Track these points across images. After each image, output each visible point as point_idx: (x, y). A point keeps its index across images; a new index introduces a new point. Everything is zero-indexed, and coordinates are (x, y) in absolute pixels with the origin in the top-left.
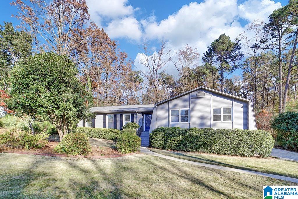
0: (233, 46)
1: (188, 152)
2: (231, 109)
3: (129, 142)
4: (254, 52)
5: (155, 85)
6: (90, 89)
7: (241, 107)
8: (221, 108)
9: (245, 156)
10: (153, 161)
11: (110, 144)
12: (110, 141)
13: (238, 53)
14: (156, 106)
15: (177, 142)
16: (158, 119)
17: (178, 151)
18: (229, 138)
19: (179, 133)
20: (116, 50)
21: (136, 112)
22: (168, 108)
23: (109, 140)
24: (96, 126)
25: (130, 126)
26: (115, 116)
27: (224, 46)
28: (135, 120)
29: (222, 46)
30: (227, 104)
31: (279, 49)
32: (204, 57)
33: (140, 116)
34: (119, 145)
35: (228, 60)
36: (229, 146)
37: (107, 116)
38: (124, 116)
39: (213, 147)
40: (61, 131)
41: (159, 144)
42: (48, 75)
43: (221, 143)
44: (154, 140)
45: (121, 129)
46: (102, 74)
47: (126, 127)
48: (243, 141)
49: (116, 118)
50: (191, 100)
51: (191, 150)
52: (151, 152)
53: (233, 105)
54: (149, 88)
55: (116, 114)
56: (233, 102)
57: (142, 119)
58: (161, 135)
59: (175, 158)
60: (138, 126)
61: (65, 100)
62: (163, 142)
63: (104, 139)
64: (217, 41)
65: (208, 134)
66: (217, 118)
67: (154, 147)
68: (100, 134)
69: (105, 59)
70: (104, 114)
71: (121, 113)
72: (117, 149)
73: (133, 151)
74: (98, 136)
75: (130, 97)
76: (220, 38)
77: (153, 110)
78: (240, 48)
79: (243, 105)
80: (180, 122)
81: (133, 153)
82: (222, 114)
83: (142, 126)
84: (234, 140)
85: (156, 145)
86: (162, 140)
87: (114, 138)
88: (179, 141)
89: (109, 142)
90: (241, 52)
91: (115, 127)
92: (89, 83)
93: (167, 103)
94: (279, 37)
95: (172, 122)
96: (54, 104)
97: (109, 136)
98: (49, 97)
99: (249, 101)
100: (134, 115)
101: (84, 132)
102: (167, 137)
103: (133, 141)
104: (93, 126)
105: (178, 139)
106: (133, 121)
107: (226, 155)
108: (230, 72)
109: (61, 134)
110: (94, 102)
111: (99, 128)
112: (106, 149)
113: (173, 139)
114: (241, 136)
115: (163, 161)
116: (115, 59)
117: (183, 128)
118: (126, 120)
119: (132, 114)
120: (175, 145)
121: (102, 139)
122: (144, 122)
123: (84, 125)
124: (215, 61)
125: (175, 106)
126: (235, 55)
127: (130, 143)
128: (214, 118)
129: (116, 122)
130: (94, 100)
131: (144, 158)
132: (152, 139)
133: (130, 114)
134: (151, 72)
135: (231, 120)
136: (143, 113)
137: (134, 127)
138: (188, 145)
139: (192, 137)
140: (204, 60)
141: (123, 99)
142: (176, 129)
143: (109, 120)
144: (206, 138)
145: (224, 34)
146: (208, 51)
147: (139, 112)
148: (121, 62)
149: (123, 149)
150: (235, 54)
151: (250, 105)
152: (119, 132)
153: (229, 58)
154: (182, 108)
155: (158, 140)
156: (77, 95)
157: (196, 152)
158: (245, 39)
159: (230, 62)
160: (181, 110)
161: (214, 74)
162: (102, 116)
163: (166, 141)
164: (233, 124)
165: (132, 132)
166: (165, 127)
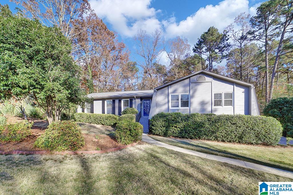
0: (221, 37)
1: (190, 139)
2: (231, 94)
3: (130, 130)
4: (240, 43)
5: (150, 73)
6: (91, 77)
7: (243, 92)
8: (222, 93)
9: (252, 144)
10: (161, 156)
11: (109, 131)
12: (109, 127)
13: (226, 43)
14: (156, 91)
15: (180, 128)
16: (157, 105)
17: (180, 138)
18: (234, 124)
19: (182, 119)
20: (114, 40)
21: (135, 97)
22: (168, 93)
23: (107, 127)
24: (95, 112)
25: (129, 112)
26: (114, 102)
27: (213, 37)
28: (134, 106)
29: (211, 37)
30: (228, 88)
31: (266, 39)
32: (194, 48)
33: (138, 101)
34: (119, 134)
35: (217, 51)
36: (235, 133)
37: (106, 102)
38: (122, 101)
39: (218, 134)
40: (51, 118)
41: (160, 131)
42: (27, 45)
43: (226, 129)
44: (155, 127)
45: (120, 114)
46: (102, 63)
47: (125, 112)
48: (249, 128)
49: (115, 104)
50: (191, 85)
51: (194, 137)
52: (154, 141)
53: (234, 90)
54: (144, 77)
55: (114, 99)
56: (234, 87)
57: (141, 104)
58: (162, 121)
59: (182, 149)
60: (137, 111)
61: (51, 80)
62: (165, 128)
63: (103, 125)
64: (206, 33)
65: (211, 120)
66: (218, 103)
67: (154, 134)
68: (98, 120)
69: (104, 48)
70: (103, 100)
71: (120, 99)
72: (116, 139)
73: (135, 141)
74: (96, 122)
75: (127, 85)
76: (209, 30)
77: (153, 95)
78: (228, 39)
79: (244, 90)
80: (180, 107)
81: (135, 144)
82: (223, 99)
83: (140, 112)
84: (239, 127)
85: (157, 132)
86: (164, 127)
87: (112, 124)
88: (182, 127)
89: (108, 129)
90: (228, 43)
91: (114, 113)
92: (90, 71)
93: (167, 87)
94: (265, 29)
95: (172, 107)
96: (37, 84)
97: (108, 122)
98: (29, 75)
99: (251, 86)
100: (132, 100)
101: (83, 117)
102: (169, 124)
103: (135, 130)
104: (92, 111)
105: (181, 125)
106: (131, 106)
107: (231, 142)
108: (219, 62)
109: (51, 121)
110: (94, 89)
111: (98, 113)
112: (104, 138)
113: (176, 126)
114: (247, 123)
115: (173, 156)
116: (114, 48)
117: (184, 114)
118: (125, 105)
119: (131, 100)
120: (177, 132)
121: (101, 125)
122: (142, 107)
123: (83, 111)
124: (204, 51)
125: (175, 91)
126: (223, 46)
127: (131, 132)
128: (214, 103)
129: (115, 107)
130: (95, 88)
131: (150, 152)
132: (153, 125)
133: (129, 99)
134: (147, 62)
135: (231, 105)
136: (142, 98)
137: (133, 112)
138: (191, 132)
139: (195, 123)
140: (194, 51)
141: (120, 87)
142: (178, 115)
143: (108, 105)
144: (210, 124)
145: (213, 27)
146: (198, 43)
147: (137, 98)
148: (120, 52)
149: (123, 138)
150: (224, 44)
151: (252, 90)
152: (118, 118)
153: (217, 49)
154: (183, 93)
155: (160, 126)
156: (68, 73)
157: (199, 139)
158: (232, 31)
159: (218, 53)
160: (181, 95)
161: (203, 64)
162: (101, 101)
163: (168, 127)
164: (234, 109)
165: (132, 119)
166: (166, 113)
